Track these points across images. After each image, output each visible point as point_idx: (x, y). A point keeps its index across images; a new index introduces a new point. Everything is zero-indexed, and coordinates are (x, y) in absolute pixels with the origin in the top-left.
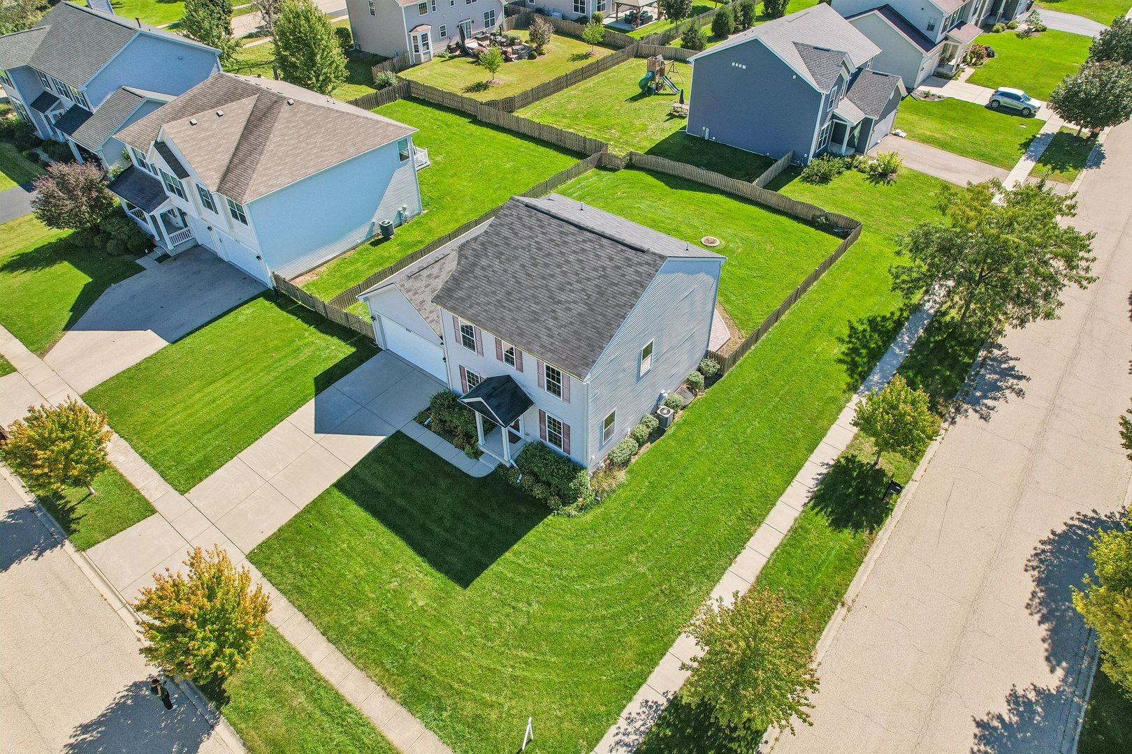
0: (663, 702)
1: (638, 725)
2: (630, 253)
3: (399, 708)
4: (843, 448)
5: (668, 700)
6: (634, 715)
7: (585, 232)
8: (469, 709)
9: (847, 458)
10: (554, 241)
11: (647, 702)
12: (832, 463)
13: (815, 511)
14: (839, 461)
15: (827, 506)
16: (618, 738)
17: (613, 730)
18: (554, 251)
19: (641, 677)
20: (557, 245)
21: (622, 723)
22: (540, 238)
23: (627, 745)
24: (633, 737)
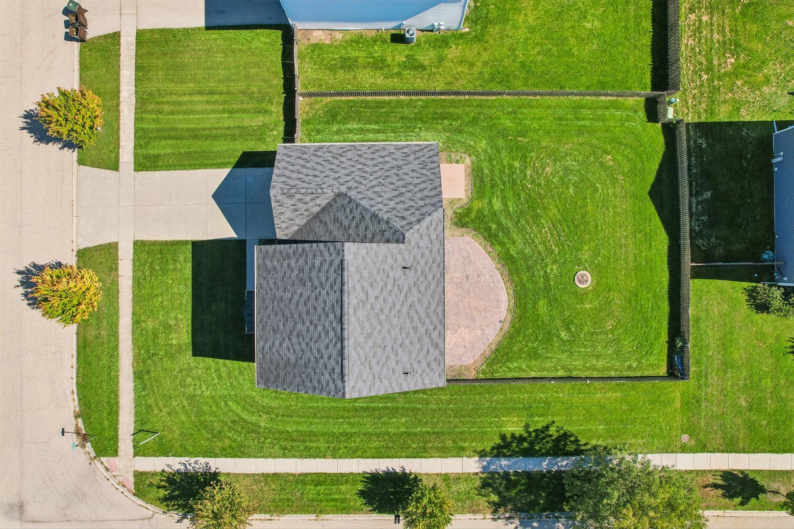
0: (213, 470)
1: (196, 466)
2: (338, 370)
3: (132, 373)
4: (423, 472)
5: (215, 471)
6: (199, 462)
7: (340, 325)
8: (151, 401)
9: (416, 477)
10: (325, 305)
11: (208, 464)
12: (407, 471)
13: (364, 480)
14: (411, 474)
15: (370, 483)
16: (186, 462)
17: (187, 459)
18: (319, 310)
19: (215, 455)
20: (324, 309)
21: (193, 460)
22: (324, 292)
23: (186, 468)
24: (191, 468)
